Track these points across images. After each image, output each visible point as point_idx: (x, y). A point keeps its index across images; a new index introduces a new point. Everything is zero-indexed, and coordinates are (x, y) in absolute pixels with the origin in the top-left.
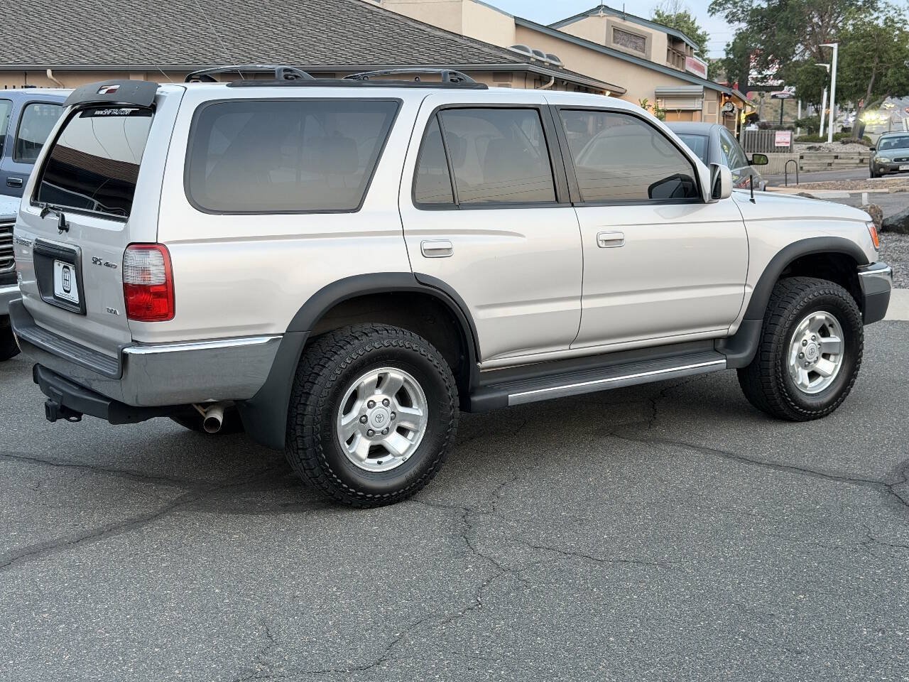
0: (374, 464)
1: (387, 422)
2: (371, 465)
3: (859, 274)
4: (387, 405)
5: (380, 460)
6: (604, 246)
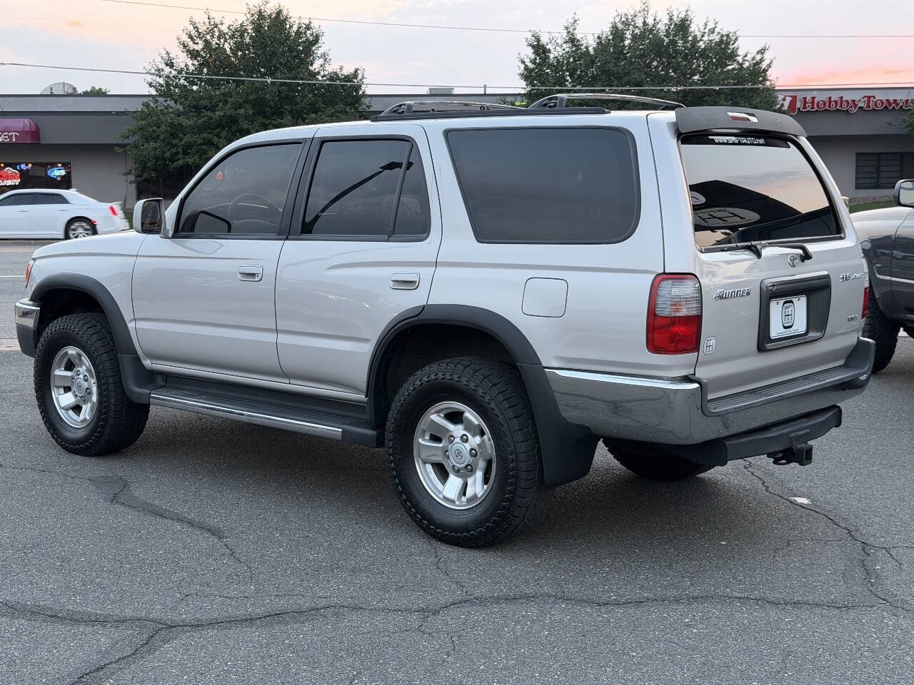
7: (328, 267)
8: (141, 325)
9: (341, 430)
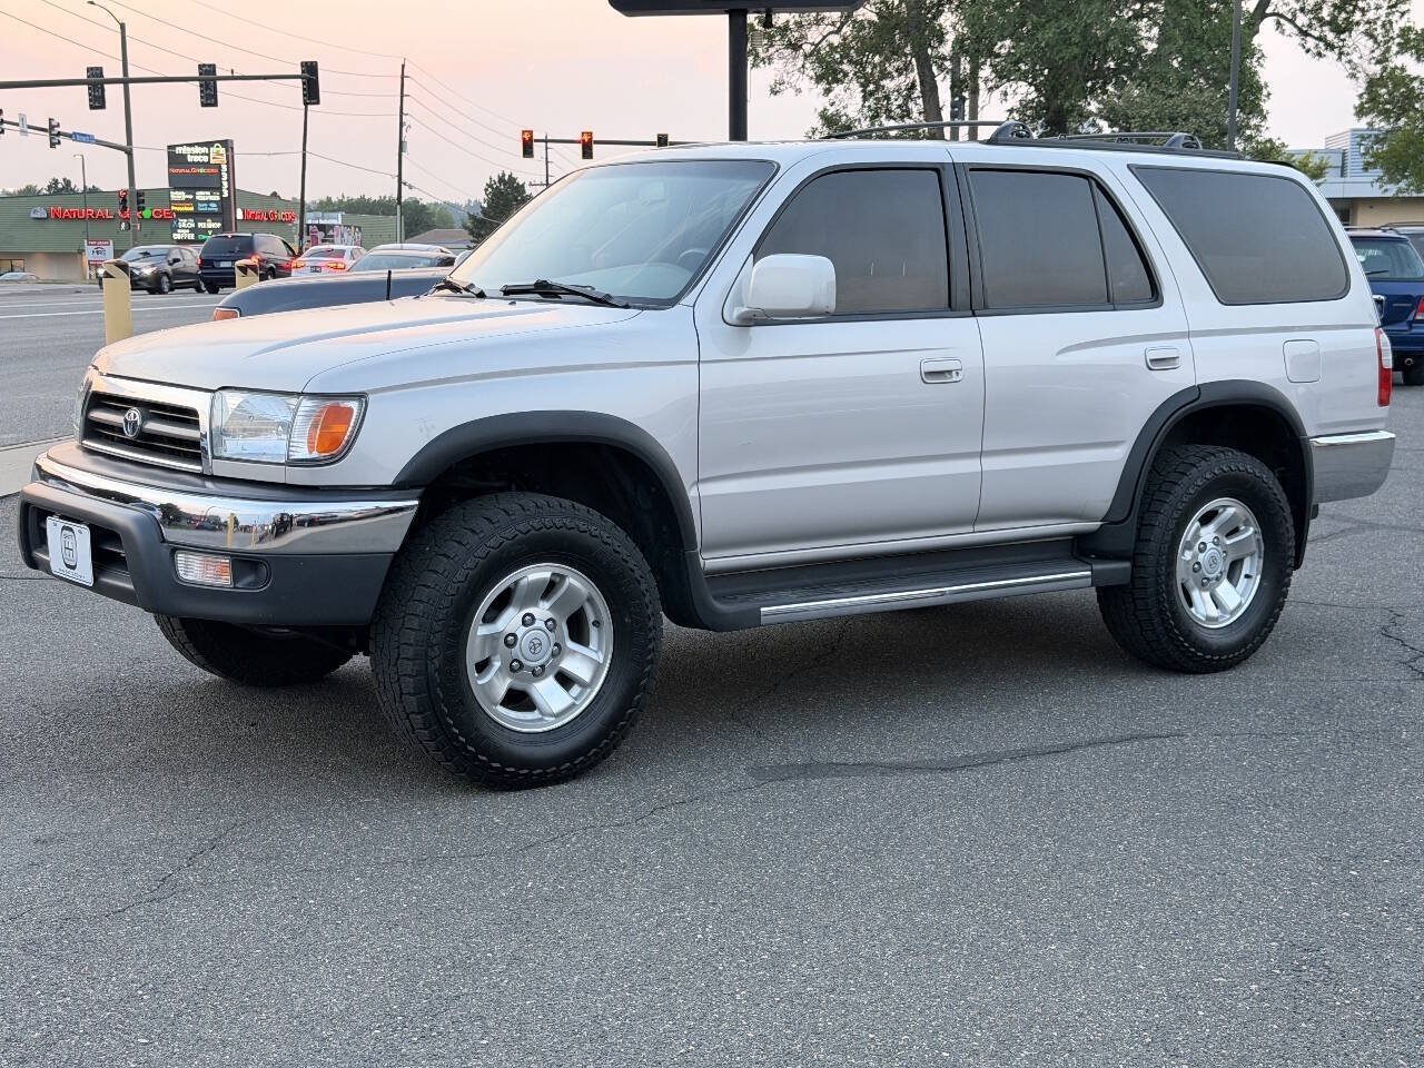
7: (1057, 351)
8: (708, 489)
9: (1089, 573)
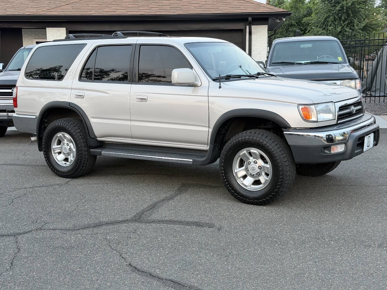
0: (63, 163)
1: (68, 151)
2: (62, 163)
3: (284, 132)
4: (68, 145)
5: (66, 163)
6: (138, 100)
